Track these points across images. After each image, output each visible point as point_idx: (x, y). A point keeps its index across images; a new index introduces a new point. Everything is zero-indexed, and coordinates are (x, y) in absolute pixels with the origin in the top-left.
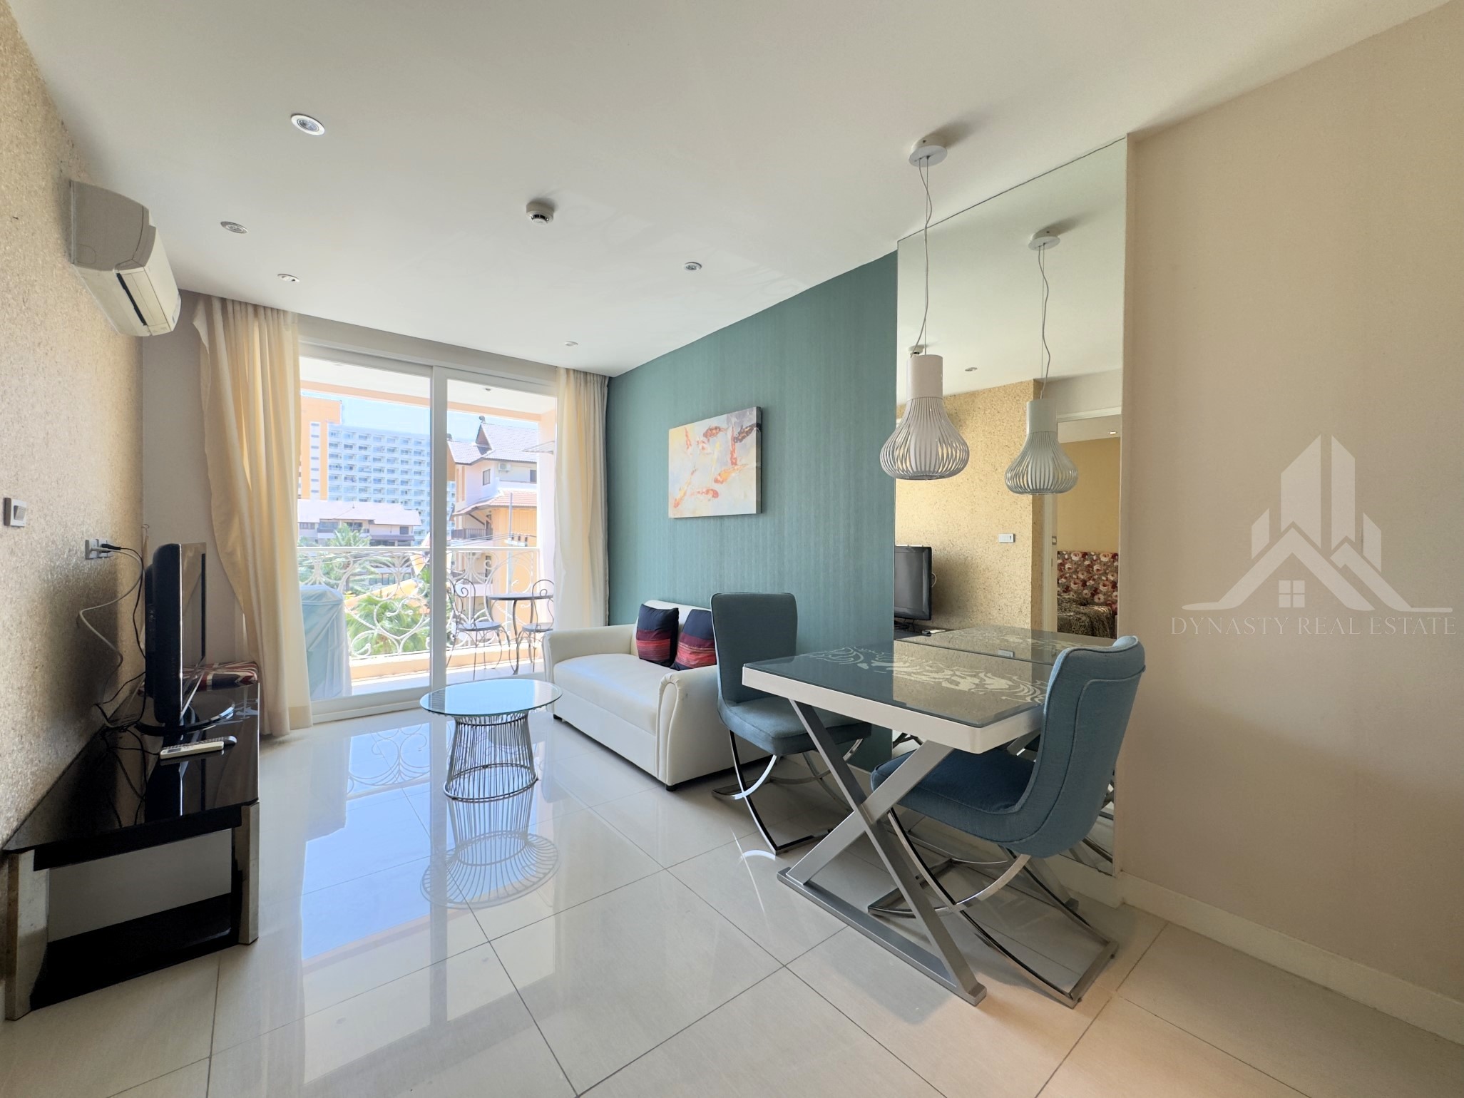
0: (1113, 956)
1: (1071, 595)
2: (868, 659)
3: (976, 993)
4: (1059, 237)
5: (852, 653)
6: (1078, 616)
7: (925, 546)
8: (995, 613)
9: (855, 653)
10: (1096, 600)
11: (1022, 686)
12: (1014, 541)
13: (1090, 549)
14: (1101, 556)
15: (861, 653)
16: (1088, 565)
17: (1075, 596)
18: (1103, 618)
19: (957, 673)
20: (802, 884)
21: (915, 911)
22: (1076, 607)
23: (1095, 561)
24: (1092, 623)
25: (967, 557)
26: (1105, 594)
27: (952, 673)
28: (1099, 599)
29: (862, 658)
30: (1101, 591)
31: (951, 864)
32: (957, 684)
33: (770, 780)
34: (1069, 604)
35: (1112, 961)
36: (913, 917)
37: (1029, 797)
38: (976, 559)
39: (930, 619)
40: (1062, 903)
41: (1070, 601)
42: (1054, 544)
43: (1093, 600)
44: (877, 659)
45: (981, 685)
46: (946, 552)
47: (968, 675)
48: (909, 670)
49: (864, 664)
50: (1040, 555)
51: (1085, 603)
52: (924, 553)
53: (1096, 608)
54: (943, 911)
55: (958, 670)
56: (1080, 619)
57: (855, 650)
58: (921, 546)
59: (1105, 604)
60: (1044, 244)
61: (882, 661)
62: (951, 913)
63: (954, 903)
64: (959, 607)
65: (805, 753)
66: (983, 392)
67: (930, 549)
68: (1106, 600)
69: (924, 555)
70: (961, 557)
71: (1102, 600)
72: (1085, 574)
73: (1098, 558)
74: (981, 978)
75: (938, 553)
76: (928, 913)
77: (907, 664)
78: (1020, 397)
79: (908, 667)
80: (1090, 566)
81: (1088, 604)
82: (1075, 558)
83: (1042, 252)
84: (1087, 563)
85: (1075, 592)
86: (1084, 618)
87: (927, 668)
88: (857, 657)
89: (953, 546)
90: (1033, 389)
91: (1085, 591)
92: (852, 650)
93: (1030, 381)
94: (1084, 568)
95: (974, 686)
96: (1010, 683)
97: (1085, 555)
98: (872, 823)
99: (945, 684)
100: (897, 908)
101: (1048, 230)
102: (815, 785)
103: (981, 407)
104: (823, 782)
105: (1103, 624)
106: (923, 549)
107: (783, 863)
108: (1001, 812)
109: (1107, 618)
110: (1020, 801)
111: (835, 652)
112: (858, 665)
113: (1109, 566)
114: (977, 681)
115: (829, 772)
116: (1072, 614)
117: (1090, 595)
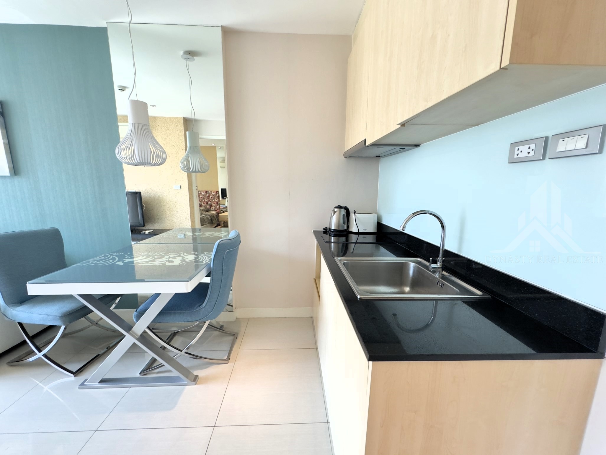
0: (237, 338)
1: (203, 208)
2: (121, 258)
3: (195, 379)
4: (194, 57)
5: (110, 257)
6: (206, 216)
7: (137, 191)
8: (175, 220)
9: (112, 257)
10: (212, 209)
11: (200, 257)
12: (181, 188)
13: (208, 189)
14: (212, 192)
15: (116, 256)
16: (208, 196)
17: (204, 208)
18: (215, 216)
19: (171, 256)
20: (97, 383)
21: (163, 363)
22: (205, 213)
23: (210, 194)
24: (211, 218)
25: (160, 196)
26: (214, 207)
27: (168, 257)
28: (213, 209)
29: (117, 259)
30: (213, 206)
31: (175, 334)
32: (172, 262)
33: (63, 336)
34: (202, 212)
35: (237, 339)
36: (163, 365)
37: (208, 299)
38: (164, 197)
39: (144, 226)
40: (218, 328)
41: (203, 210)
42: (197, 189)
43: (211, 209)
44: (126, 257)
45: (183, 260)
46: (149, 194)
47: (177, 256)
48: (147, 260)
49: (119, 262)
50: (192, 194)
51: (208, 211)
52: (136, 195)
53: (212, 212)
54: (177, 356)
55: (171, 254)
56: (207, 217)
57: (111, 255)
58: (135, 191)
59: (215, 210)
60: (188, 58)
61: (130, 258)
62: (181, 355)
63: (181, 351)
64: (158, 219)
65: (85, 317)
66: (160, 118)
67: (140, 193)
68: (215, 209)
69: (138, 195)
70: (157, 196)
71: (214, 209)
72: (207, 199)
73: (211, 193)
74: (196, 373)
75: (145, 194)
76: (170, 360)
77: (145, 257)
78: (178, 124)
79: (145, 258)
80: (209, 196)
81: (209, 211)
82: (203, 193)
83: (187, 62)
84: (207, 195)
85: (204, 207)
86: (208, 217)
87: (156, 257)
88: (114, 259)
89: (152, 191)
90: (183, 122)
91: (208, 206)
92: (109, 256)
93: (181, 117)
94: (206, 197)
95: (181, 261)
96: (195, 256)
97: (206, 192)
98: (137, 337)
99: (167, 264)
100: (153, 366)
101: (190, 53)
102: (94, 327)
103: (159, 125)
104: (99, 325)
105: (215, 218)
106: (136, 193)
107: (81, 378)
108: (198, 309)
109: (216, 216)
110: (205, 302)
111: (98, 258)
112: (116, 263)
113: (215, 196)
114: (181, 258)
115: (102, 318)
116: (204, 215)
117: (209, 207)
